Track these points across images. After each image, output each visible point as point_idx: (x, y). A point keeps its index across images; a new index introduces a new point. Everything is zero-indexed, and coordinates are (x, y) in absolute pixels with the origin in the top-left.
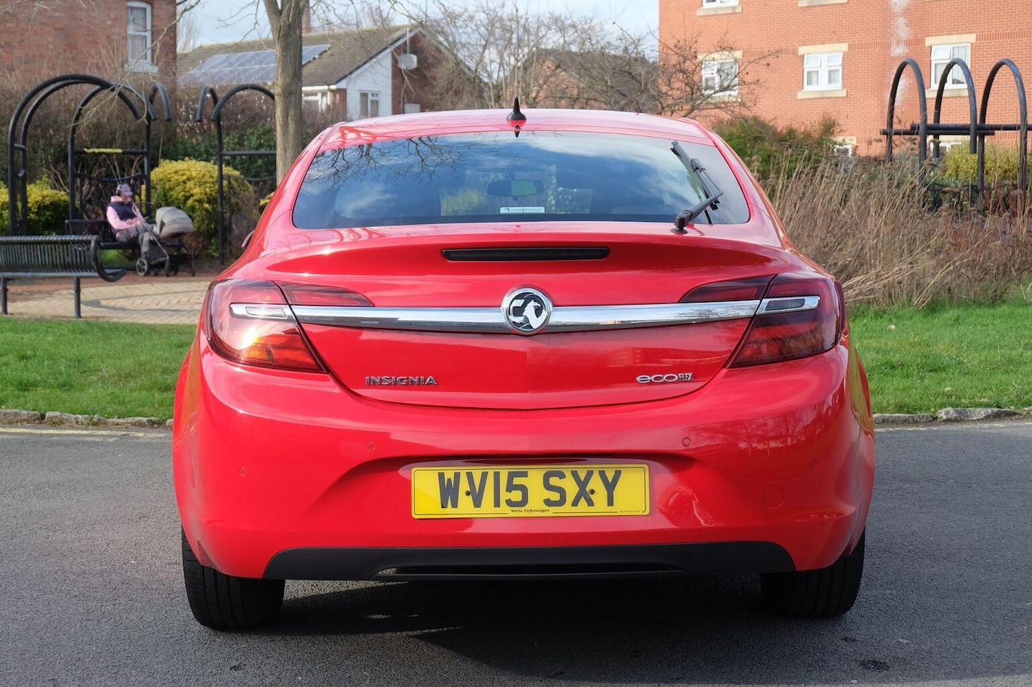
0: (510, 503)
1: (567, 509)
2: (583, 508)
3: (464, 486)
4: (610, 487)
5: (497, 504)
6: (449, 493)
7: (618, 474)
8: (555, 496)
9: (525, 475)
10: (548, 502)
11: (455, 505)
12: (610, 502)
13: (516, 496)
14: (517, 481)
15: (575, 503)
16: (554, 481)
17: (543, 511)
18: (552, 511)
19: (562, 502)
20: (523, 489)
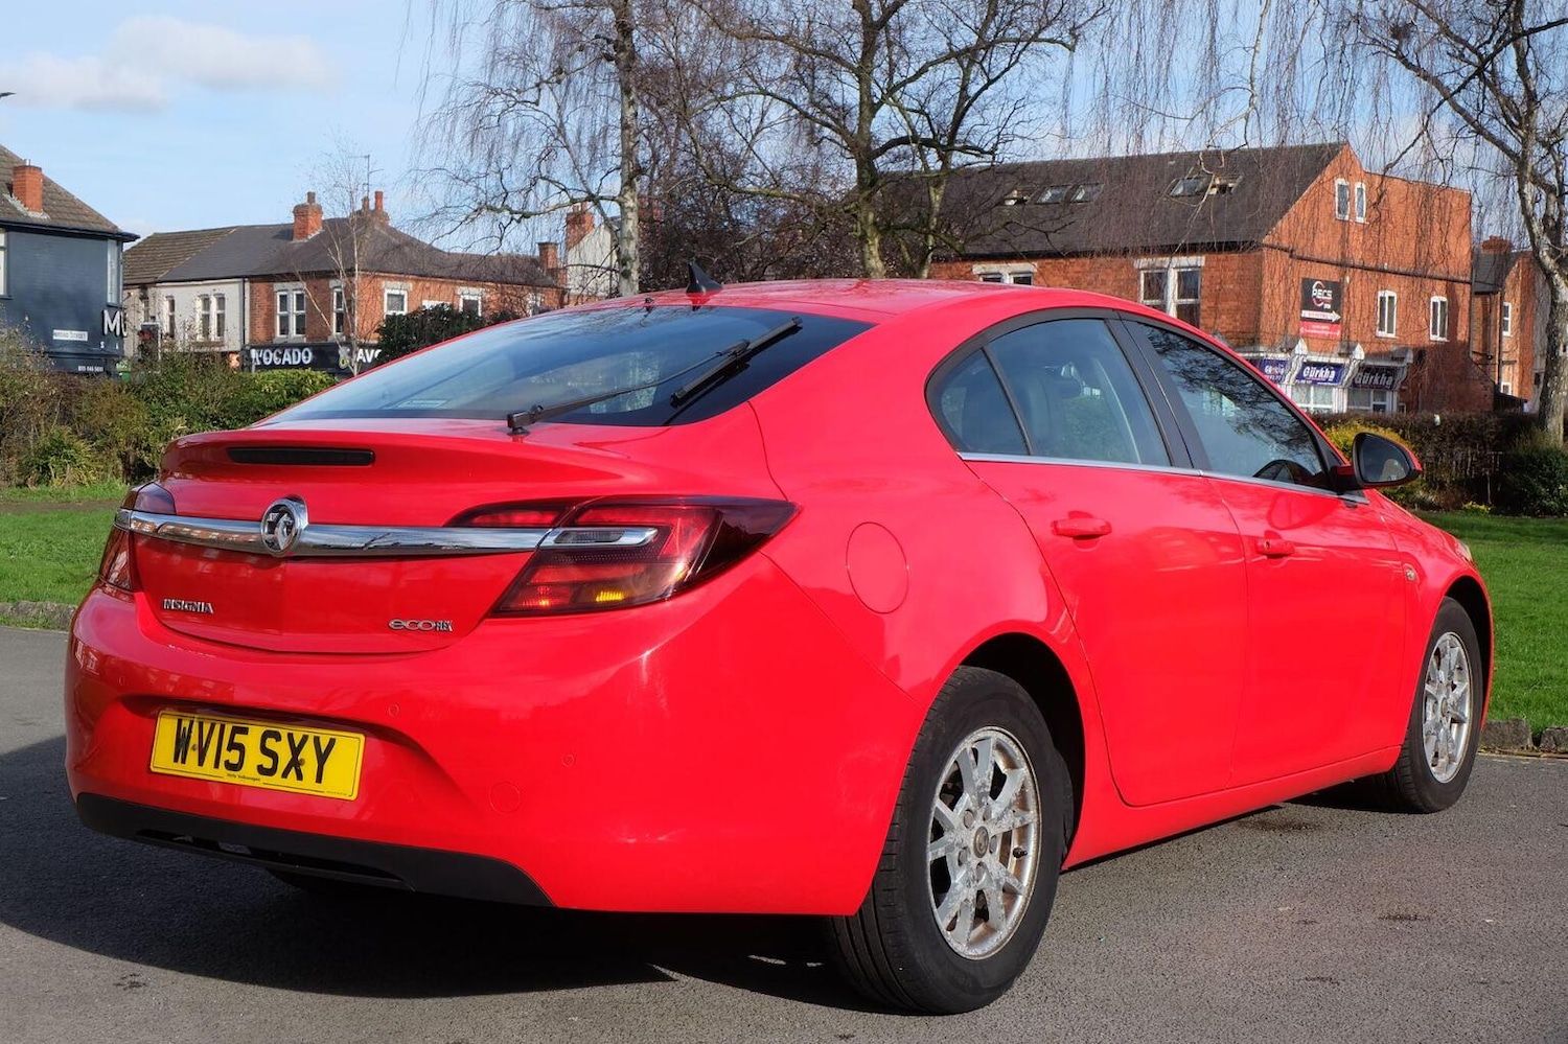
0: (229, 766)
1: (275, 781)
2: (291, 783)
3: (194, 740)
4: (322, 758)
5: (217, 765)
6: (182, 743)
7: (332, 743)
8: (268, 763)
9: (244, 731)
10: (261, 770)
11: (183, 762)
12: (319, 779)
13: (234, 756)
14: (238, 738)
15: (285, 775)
16: (271, 744)
17: (255, 779)
18: (264, 781)
19: (271, 772)
20: (241, 748)
